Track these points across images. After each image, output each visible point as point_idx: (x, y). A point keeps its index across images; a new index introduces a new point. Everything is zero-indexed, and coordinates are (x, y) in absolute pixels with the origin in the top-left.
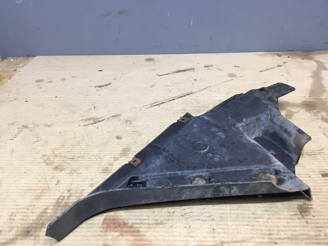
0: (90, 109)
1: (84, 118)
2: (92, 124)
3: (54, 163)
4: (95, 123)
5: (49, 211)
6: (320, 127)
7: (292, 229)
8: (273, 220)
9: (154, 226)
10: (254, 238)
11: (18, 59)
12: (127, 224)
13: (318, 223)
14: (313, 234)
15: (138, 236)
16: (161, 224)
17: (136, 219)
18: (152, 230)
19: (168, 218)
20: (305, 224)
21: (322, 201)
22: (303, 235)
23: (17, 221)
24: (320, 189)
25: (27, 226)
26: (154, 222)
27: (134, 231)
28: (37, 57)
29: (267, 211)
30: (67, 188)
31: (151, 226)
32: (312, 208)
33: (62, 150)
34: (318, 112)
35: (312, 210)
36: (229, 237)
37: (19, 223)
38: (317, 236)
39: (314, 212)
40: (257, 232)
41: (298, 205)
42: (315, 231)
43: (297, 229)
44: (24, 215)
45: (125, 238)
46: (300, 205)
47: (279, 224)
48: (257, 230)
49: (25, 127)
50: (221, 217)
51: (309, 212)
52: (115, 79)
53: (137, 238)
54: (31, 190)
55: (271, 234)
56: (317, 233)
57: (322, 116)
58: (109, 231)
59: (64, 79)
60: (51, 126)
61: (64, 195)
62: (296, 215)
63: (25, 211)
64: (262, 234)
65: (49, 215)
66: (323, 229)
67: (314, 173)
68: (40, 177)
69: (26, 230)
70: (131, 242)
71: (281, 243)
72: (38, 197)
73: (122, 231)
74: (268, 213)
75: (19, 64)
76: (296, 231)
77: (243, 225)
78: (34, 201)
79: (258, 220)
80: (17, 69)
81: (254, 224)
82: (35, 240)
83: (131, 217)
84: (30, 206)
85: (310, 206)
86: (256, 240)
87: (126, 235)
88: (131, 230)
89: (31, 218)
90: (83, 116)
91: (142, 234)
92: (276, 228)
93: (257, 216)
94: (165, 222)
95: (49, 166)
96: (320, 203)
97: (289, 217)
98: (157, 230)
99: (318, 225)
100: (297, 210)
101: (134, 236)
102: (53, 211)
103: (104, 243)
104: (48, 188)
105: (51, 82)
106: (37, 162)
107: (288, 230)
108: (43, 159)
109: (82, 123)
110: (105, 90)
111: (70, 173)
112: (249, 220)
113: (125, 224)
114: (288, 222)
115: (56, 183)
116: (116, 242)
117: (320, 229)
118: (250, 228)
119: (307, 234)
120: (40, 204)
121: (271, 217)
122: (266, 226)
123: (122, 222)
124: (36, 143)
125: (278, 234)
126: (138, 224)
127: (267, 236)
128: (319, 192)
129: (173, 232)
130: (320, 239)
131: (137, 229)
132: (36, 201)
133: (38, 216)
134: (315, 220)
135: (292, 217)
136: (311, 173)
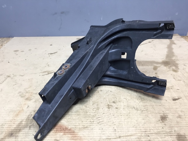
0: (46, 67)
1: (42, 71)
2: (47, 74)
3: (26, 96)
4: (48, 74)
5: (23, 122)
6: (172, 75)
7: (157, 128)
8: (147, 124)
9: (83, 129)
10: (137, 134)
11: (4, 39)
12: (67, 128)
13: (171, 125)
14: (168, 131)
15: (74, 134)
16: (87, 128)
17: (73, 126)
18: (81, 131)
19: (90, 125)
20: (164, 126)
21: (173, 113)
22: (163, 131)
23: (5, 129)
24: (172, 107)
25: (11, 131)
26: (83, 127)
27: (71, 132)
28: (15, 38)
29: (144, 119)
30: (33, 110)
31: (81, 129)
32: (168, 117)
33: (30, 89)
34: (171, 67)
35: (167, 118)
36: (124, 134)
37: (6, 129)
38: (170, 131)
39: (169, 119)
40: (138, 130)
41: (160, 116)
42: (170, 129)
43: (160, 128)
44: (9, 125)
45: (66, 136)
46: (162, 116)
47: (150, 126)
48: (139, 129)
49: (9, 77)
50: (119, 123)
51: (166, 119)
52: (59, 50)
53: (73, 136)
54: (13, 111)
55: (146, 131)
56: (171, 130)
57: (173, 69)
58: (58, 133)
59: (30, 50)
60: (23, 76)
61: (32, 113)
62: (159, 121)
63: (10, 123)
64: (141, 131)
65: (23, 124)
66: (174, 128)
67: (168, 99)
68: (18, 104)
69: (10, 133)
70: (70, 138)
71: (151, 136)
72: (17, 115)
73: (65, 132)
74: (145, 120)
75: (4, 42)
76: (159, 129)
77: (131, 127)
78: (14, 117)
79: (139, 124)
80: (3, 44)
81: (137, 126)
82: (16, 138)
83: (70, 125)
84: (12, 120)
85: (166, 116)
86: (138, 135)
87: (67, 134)
88: (70, 131)
89: (13, 127)
90: (42, 70)
91: (76, 133)
92: (149, 128)
93: (139, 122)
94: (88, 127)
95: (23, 98)
96: (172, 115)
97: (155, 122)
98: (84, 131)
99: (171, 126)
100: (160, 118)
101: (71, 134)
102: (26, 122)
103: (55, 139)
104: (22, 110)
105: (23, 51)
106: (16, 96)
107: (155, 129)
108: (19, 94)
109: (41, 74)
110: (54, 55)
111: (35, 101)
112: (134, 124)
113: (66, 129)
114: (155, 125)
115: (27, 107)
116: (62, 138)
117: (172, 128)
118: (135, 128)
119: (165, 131)
120: (18, 119)
121: (146, 122)
122: (143, 127)
123: (64, 127)
124: (15, 86)
125: (149, 131)
126: (74, 128)
127: (144, 133)
128: (171, 109)
129: (93, 132)
130: (172, 133)
131: (73, 131)
132: (16, 117)
133: (17, 125)
134: (169, 123)
135: (157, 122)
136: (167, 99)
